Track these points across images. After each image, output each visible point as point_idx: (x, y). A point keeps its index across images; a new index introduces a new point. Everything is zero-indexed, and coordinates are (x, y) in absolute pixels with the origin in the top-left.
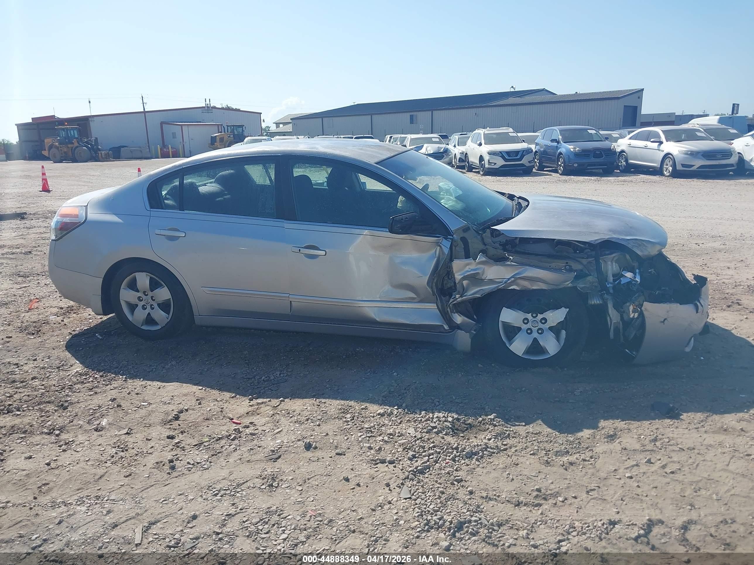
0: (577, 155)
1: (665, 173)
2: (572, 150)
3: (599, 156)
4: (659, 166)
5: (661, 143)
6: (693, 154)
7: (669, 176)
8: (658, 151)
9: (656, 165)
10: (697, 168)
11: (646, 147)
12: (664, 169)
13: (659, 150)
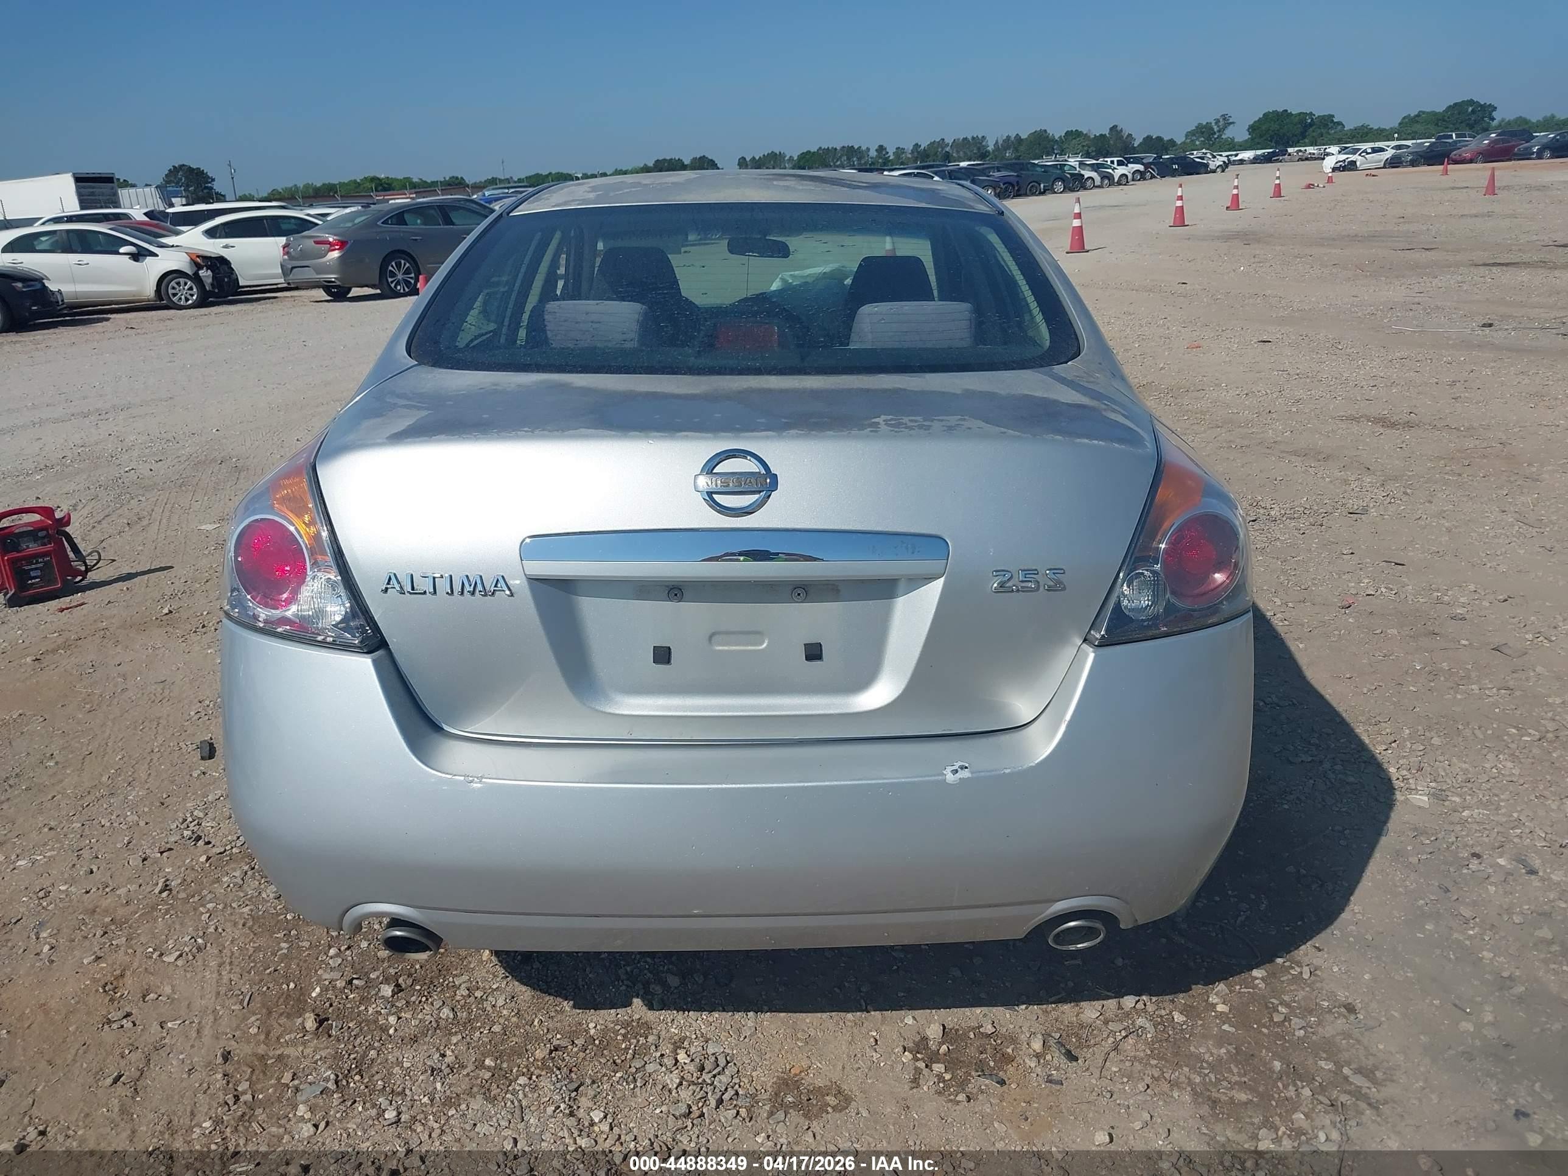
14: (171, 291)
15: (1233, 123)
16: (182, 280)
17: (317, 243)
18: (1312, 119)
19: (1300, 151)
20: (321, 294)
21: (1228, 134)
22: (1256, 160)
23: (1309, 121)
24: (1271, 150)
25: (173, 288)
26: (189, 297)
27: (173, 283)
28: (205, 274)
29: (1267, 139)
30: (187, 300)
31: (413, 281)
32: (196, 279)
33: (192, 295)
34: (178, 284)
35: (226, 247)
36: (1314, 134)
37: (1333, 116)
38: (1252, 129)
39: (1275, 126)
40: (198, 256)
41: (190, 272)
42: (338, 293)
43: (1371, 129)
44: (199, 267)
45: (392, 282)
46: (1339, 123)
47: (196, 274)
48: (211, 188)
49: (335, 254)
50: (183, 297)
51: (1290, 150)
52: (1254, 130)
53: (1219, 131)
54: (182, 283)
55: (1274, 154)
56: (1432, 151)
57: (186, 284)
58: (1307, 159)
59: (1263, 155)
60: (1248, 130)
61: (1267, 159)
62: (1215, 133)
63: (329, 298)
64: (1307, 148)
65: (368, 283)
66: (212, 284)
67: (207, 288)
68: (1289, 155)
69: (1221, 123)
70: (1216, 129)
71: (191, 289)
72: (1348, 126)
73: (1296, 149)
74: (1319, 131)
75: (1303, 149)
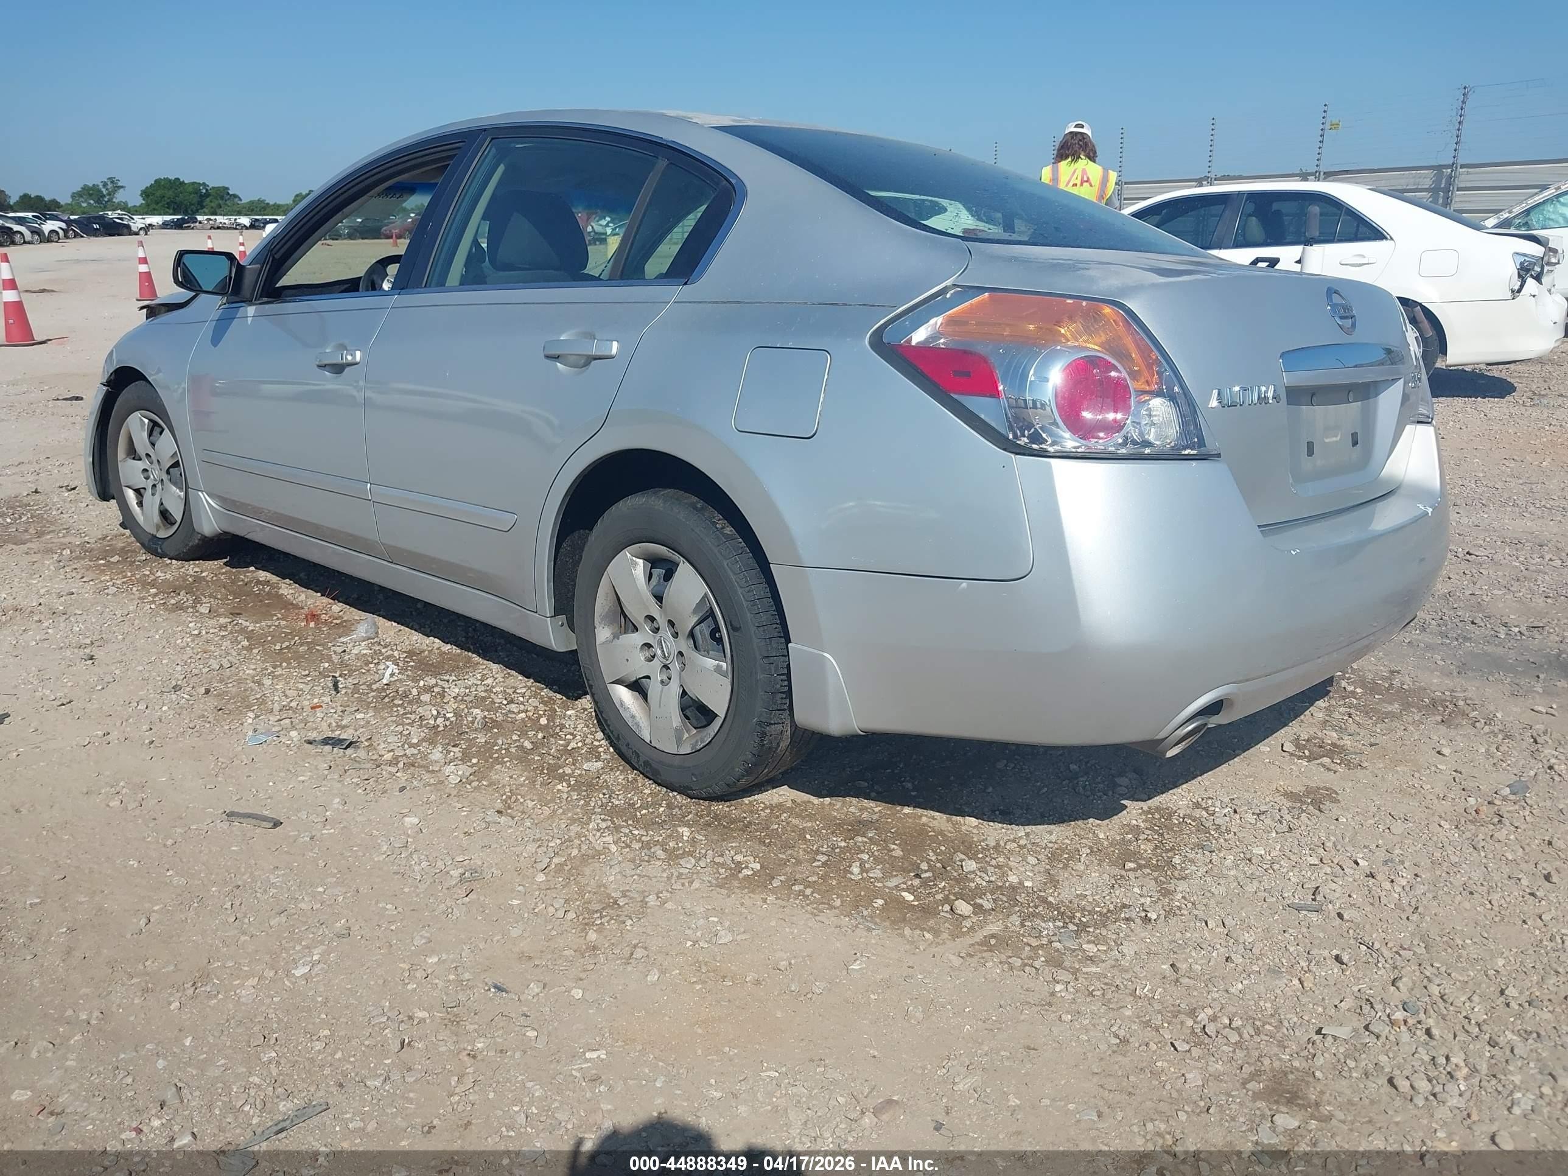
15: (122, 187)
18: (207, 190)
19: (210, 219)
21: (119, 197)
22: (165, 225)
23: (204, 191)
24: (180, 217)
29: (163, 206)
36: (212, 204)
37: (227, 189)
38: (146, 193)
39: (170, 193)
43: (268, 204)
46: (235, 196)
51: (199, 218)
52: (148, 196)
53: (109, 194)
55: (183, 221)
56: (364, 226)
58: (219, 228)
59: (172, 221)
60: (141, 195)
61: (178, 225)
62: (105, 196)
64: (217, 217)
68: (200, 223)
69: (110, 186)
70: (105, 192)
72: (245, 200)
73: (206, 217)
74: (217, 202)
75: (213, 217)
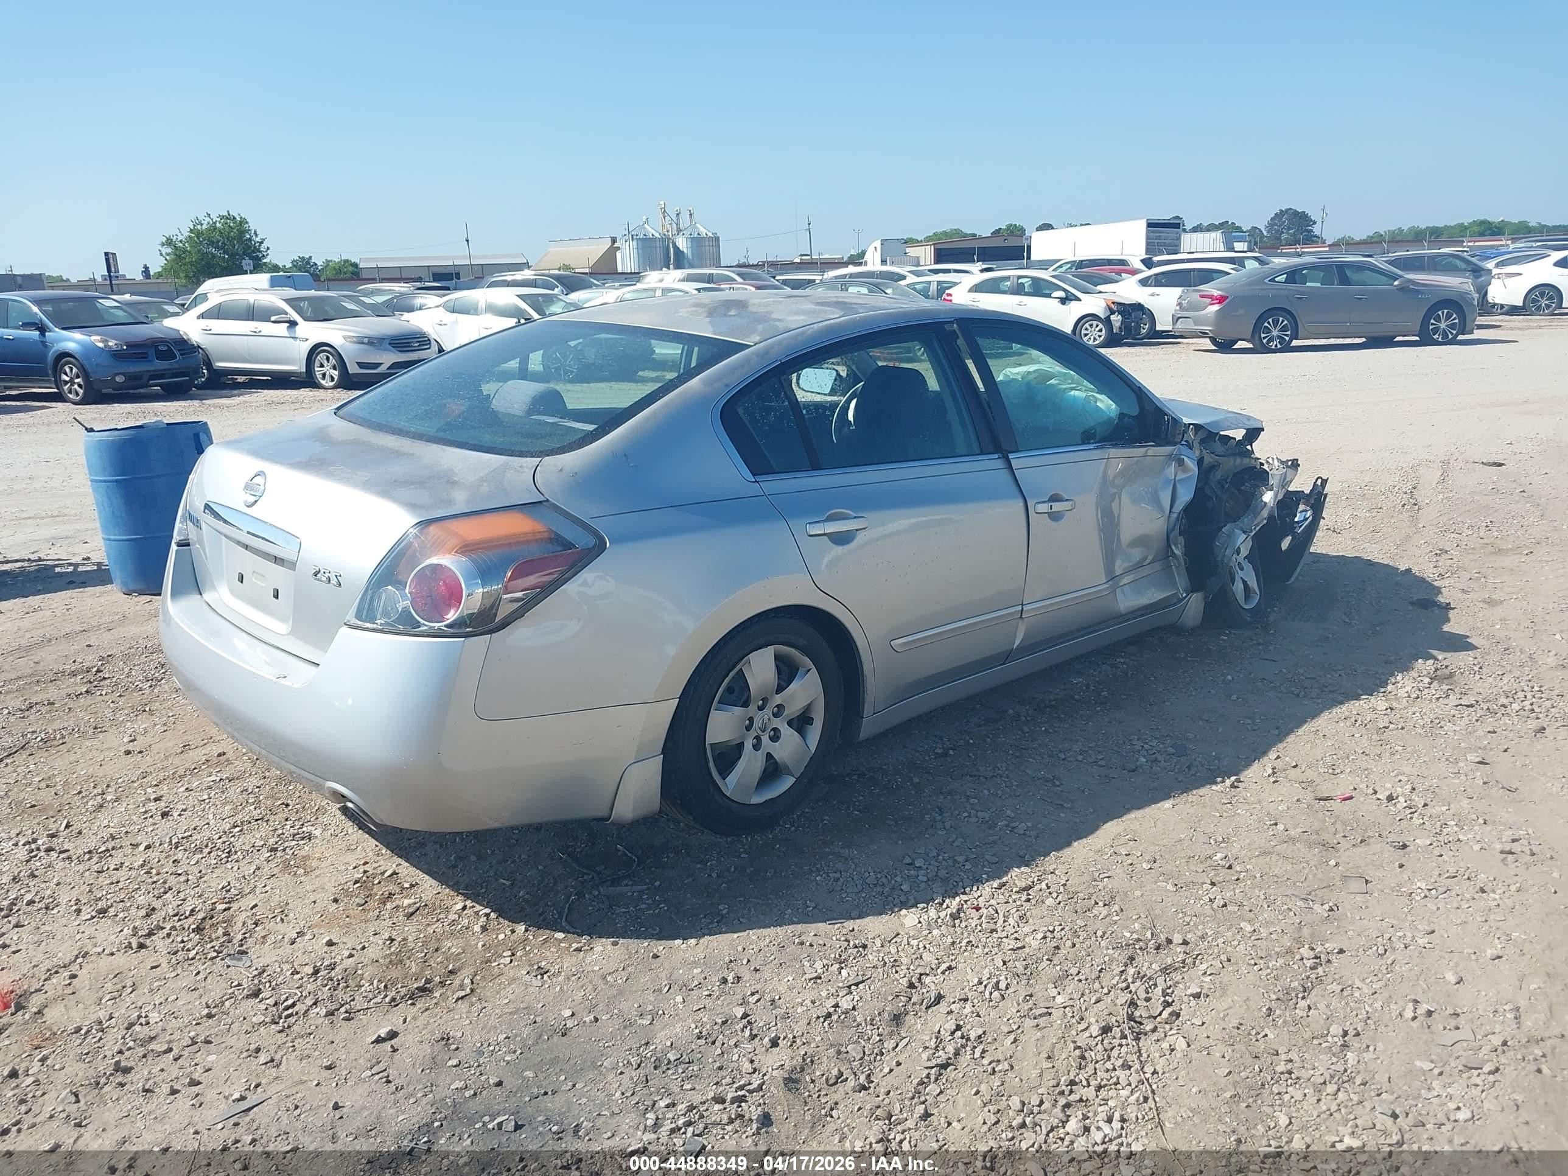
0: (117, 355)
1: (323, 382)
2: (101, 345)
3: (167, 355)
4: (304, 370)
5: (293, 324)
6: (374, 342)
7: (334, 387)
8: (292, 340)
9: (299, 367)
10: (388, 369)
11: (256, 334)
12: (319, 375)
13: (295, 338)
14: (1084, 332)
16: (1095, 323)
17: (1202, 296)
20: (1207, 343)
25: (1086, 329)
26: (1097, 337)
27: (1087, 325)
28: (1116, 319)
30: (1095, 339)
31: (1287, 339)
32: (1107, 322)
33: (1100, 336)
34: (1091, 325)
35: (1152, 295)
40: (1113, 303)
41: (1103, 317)
42: (1224, 346)
44: (1112, 312)
45: (1264, 338)
47: (1108, 318)
48: (1312, 231)
49: (1216, 307)
50: (1092, 338)
54: (1094, 326)
57: (1097, 326)
63: (1214, 348)
65: (1244, 337)
66: (1120, 328)
67: (1115, 331)
71: (1101, 330)
